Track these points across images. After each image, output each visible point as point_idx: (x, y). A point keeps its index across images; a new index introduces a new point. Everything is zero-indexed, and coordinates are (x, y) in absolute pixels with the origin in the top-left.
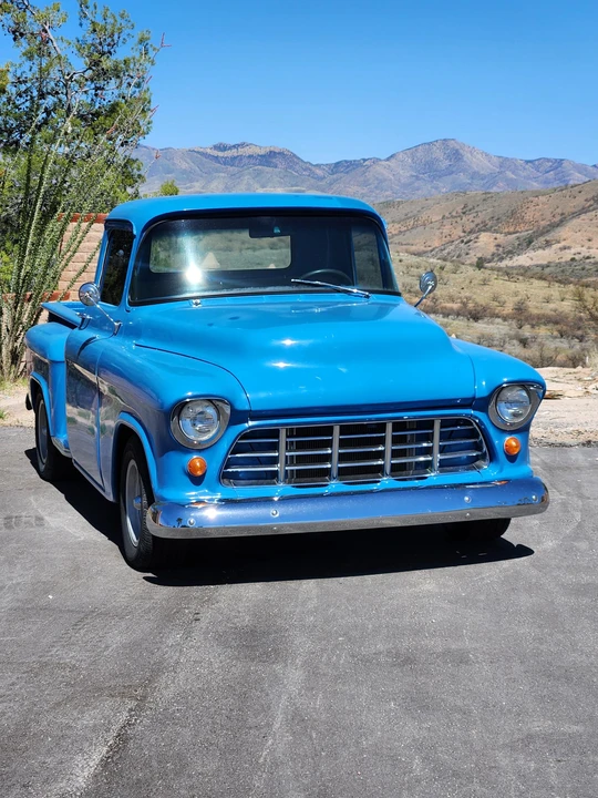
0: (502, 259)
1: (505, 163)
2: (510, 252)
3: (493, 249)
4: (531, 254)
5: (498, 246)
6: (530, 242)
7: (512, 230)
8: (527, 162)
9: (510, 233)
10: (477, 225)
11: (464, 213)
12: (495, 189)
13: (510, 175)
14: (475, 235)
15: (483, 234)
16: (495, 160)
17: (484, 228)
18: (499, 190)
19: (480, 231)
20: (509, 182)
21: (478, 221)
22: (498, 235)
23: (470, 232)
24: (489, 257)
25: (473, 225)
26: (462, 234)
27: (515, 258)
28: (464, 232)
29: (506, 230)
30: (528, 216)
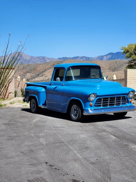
0: (32, 79)
1: (32, 57)
2: (34, 77)
3: (30, 77)
4: (39, 78)
5: (31, 76)
6: (38, 75)
7: (34, 72)
8: (37, 57)
9: (34, 73)
10: (26, 72)
11: (23, 69)
12: (30, 63)
13: (33, 60)
14: (26, 74)
15: (28, 73)
16: (30, 57)
17: (28, 72)
19: (27, 73)
20: (33, 62)
21: (26, 70)
22: (31, 74)
23: (25, 73)
24: (29, 79)
25: (25, 72)
26: (23, 74)
27: (35, 79)
28: (23, 73)
29: (33, 73)
30: (38, 70)
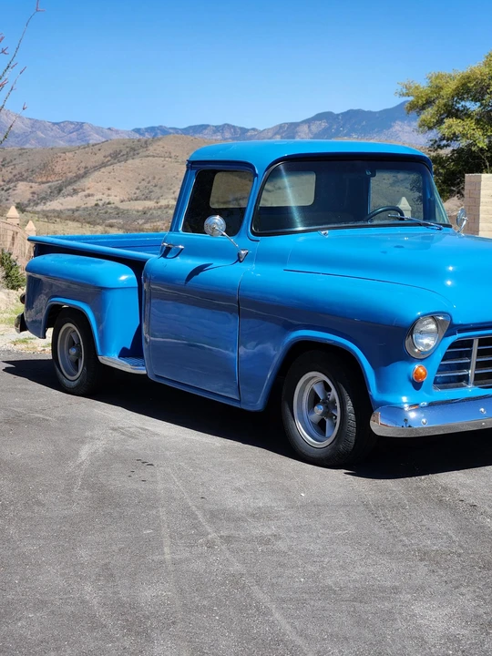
0: (37, 204)
1: (35, 124)
2: (44, 198)
3: (29, 196)
4: (61, 200)
5: (33, 193)
6: (60, 190)
7: (44, 180)
8: (54, 124)
9: (43, 183)
10: (15, 176)
11: (3, 165)
12: (28, 146)
13: (40, 134)
14: (13, 184)
15: (20, 183)
16: (27, 121)
17: (21, 178)
18: (33, 147)
19: (17, 180)
20: (39, 140)
21: (15, 172)
22: (33, 184)
23: (9, 182)
24: (26, 202)
25: (11, 176)
26: (2, 183)
27: (48, 203)
28: (4, 181)
29: (40, 180)
30: (58, 169)
